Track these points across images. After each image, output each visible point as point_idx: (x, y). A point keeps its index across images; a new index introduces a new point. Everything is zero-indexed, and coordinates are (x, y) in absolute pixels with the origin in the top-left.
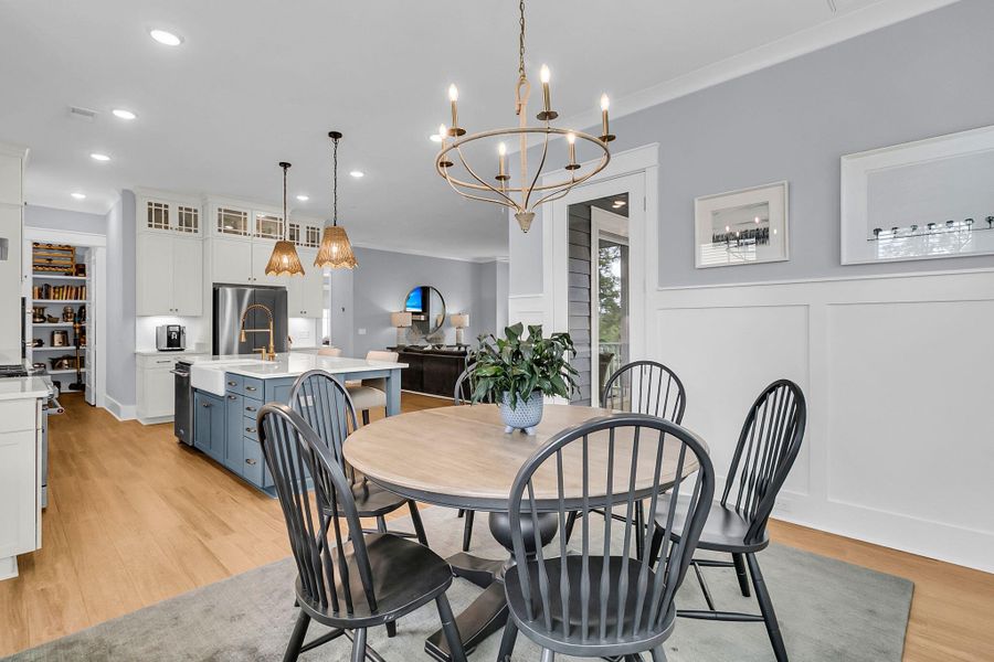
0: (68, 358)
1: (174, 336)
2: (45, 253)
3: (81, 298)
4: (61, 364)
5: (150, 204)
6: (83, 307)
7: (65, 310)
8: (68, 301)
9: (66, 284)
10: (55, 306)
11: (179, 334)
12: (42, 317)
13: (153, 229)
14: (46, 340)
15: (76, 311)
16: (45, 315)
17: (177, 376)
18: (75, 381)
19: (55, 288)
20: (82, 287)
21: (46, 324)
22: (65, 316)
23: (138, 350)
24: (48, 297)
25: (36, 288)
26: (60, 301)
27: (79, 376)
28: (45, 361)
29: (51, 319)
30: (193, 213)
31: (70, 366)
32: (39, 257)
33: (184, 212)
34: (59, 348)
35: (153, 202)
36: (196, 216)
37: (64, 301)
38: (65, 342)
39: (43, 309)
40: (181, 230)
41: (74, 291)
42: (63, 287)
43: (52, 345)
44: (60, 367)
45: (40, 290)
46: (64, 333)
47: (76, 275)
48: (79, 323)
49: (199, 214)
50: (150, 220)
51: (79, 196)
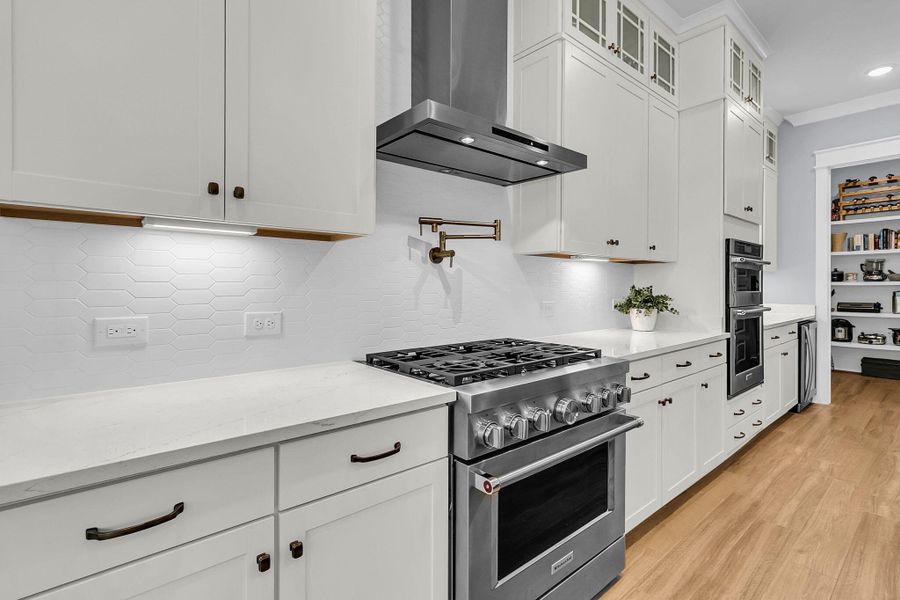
12: (880, 273)
16: (886, 272)
19: (896, 234)
21: (887, 283)
24: (887, 245)
25: (871, 237)
29: (892, 276)
39: (882, 262)
43: (895, 311)
45: (877, 237)
51: (880, 72)
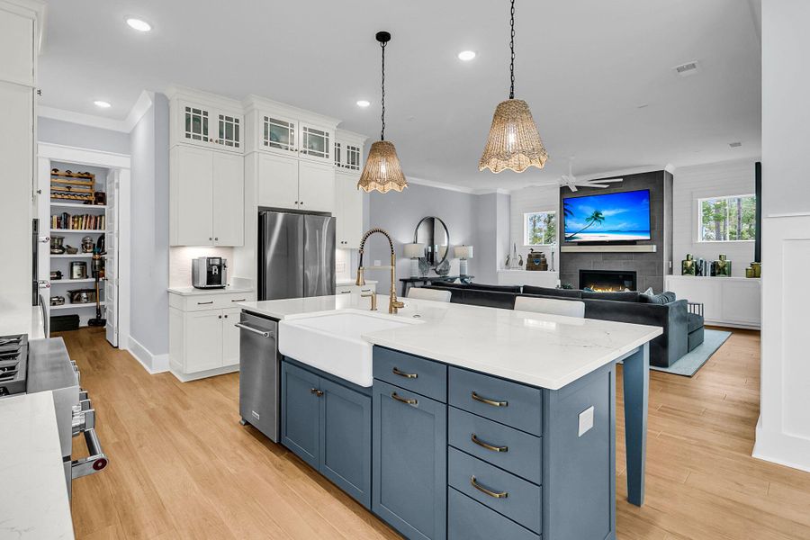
0: (87, 291)
1: (215, 271)
2: (65, 181)
3: (100, 228)
4: (80, 296)
5: (188, 109)
6: (102, 237)
7: (84, 240)
8: (87, 231)
9: (84, 213)
10: (73, 236)
11: (220, 268)
12: (61, 247)
13: (191, 140)
14: (65, 271)
15: (95, 242)
16: (64, 246)
17: (242, 329)
18: (94, 316)
19: (74, 217)
20: (101, 216)
21: (65, 255)
22: (84, 245)
23: (171, 288)
24: (66, 226)
25: (55, 217)
26: (79, 231)
27: (99, 311)
28: (65, 294)
29: (70, 250)
30: (234, 123)
31: (89, 299)
32: (58, 184)
33: (224, 121)
34: (78, 281)
35: (192, 107)
36: (237, 127)
37: (83, 231)
38: (83, 274)
39: (62, 239)
40: (221, 142)
41: (93, 221)
42: (82, 216)
43: (71, 277)
44: (79, 300)
45: (59, 219)
46: (83, 264)
47: (96, 203)
48: (99, 254)
49: (241, 125)
50: (188, 129)
51: (103, 104)
